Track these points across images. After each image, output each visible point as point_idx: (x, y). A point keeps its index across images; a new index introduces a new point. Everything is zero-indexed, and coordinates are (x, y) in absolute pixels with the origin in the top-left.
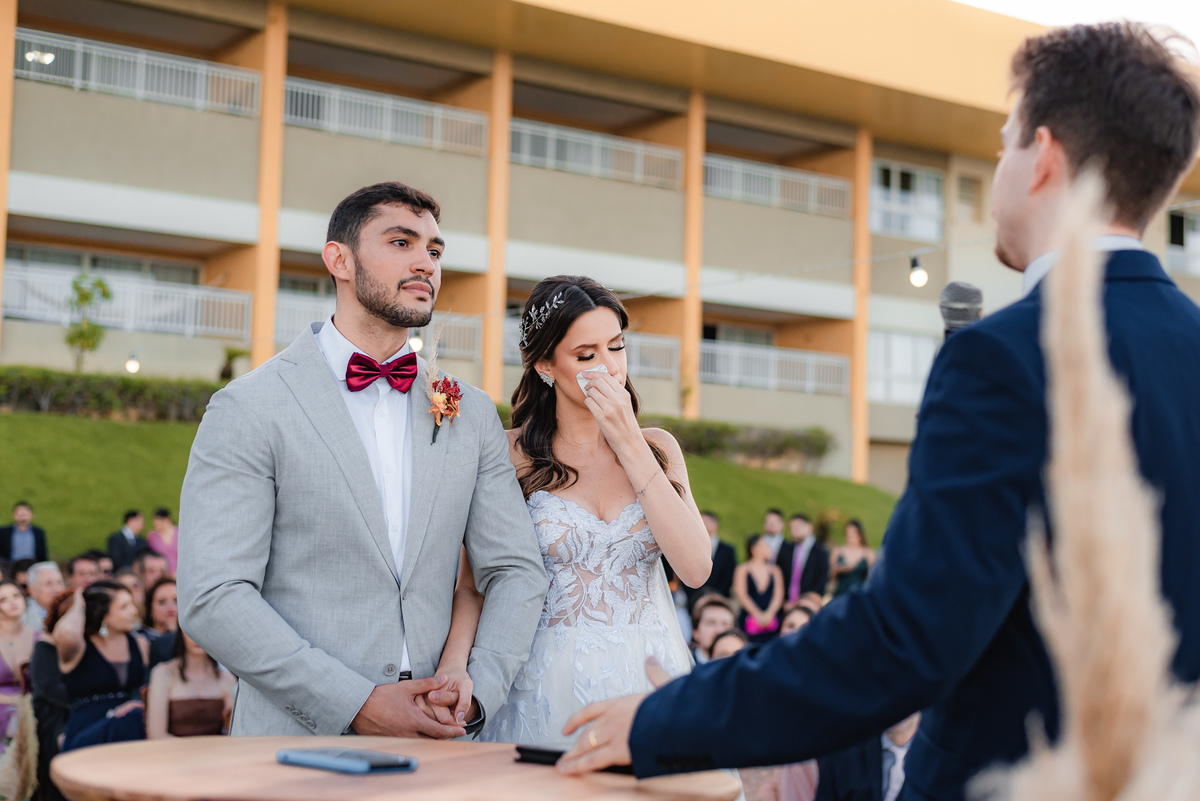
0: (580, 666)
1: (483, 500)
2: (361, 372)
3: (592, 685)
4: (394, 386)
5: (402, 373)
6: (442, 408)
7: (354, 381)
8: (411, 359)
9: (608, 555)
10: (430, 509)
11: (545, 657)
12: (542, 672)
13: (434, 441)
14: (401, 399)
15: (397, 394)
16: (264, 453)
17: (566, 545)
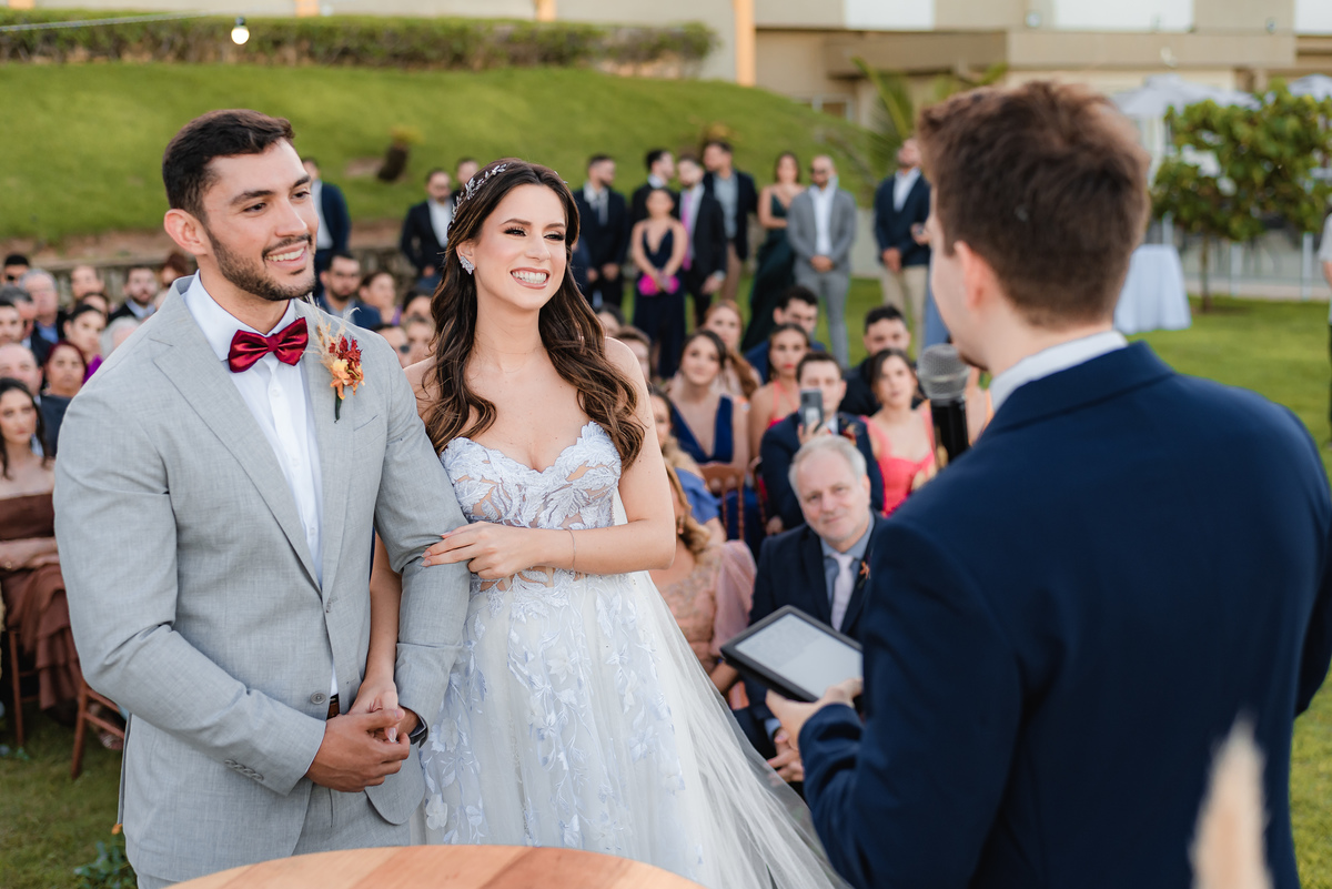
0: (515, 636)
1: (396, 472)
2: (245, 350)
3: (529, 659)
4: (282, 359)
5: (290, 344)
6: (344, 377)
7: (238, 362)
8: (300, 327)
9: (545, 505)
10: (345, 502)
11: (476, 625)
12: (474, 643)
13: (337, 417)
14: (293, 373)
15: (286, 367)
16: (155, 466)
17: (492, 503)
